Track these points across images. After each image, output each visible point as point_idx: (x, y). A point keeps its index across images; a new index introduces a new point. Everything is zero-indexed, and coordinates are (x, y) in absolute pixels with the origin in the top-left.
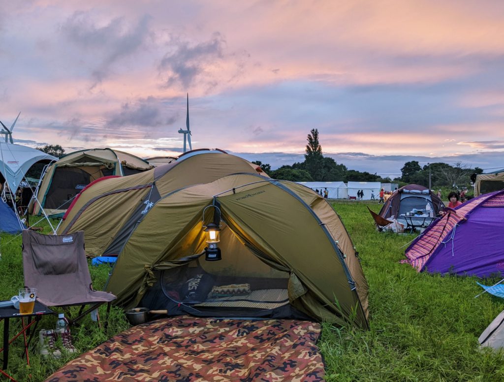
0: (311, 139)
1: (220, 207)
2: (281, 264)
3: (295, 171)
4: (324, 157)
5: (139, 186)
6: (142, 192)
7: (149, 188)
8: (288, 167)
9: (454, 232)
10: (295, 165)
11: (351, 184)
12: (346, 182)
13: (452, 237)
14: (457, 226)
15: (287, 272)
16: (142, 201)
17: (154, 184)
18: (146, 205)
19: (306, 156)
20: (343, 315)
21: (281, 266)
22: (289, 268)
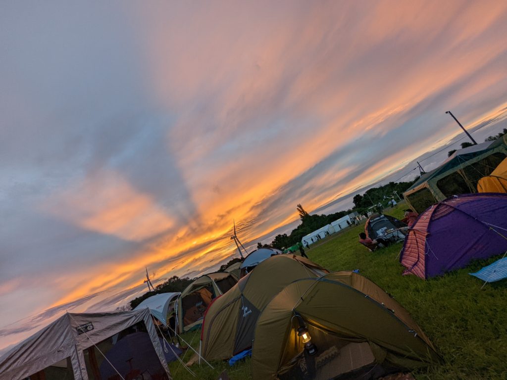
0: (299, 210)
1: (300, 315)
2: (358, 338)
3: (301, 231)
4: (311, 215)
5: (234, 299)
6: (238, 302)
7: (240, 299)
8: (295, 230)
9: (427, 244)
10: (298, 227)
11: (333, 223)
12: (330, 224)
13: (429, 248)
14: (427, 240)
15: (366, 342)
16: (240, 308)
17: (242, 295)
18: (243, 310)
19: (302, 220)
20: (421, 358)
21: (359, 340)
22: (365, 338)
